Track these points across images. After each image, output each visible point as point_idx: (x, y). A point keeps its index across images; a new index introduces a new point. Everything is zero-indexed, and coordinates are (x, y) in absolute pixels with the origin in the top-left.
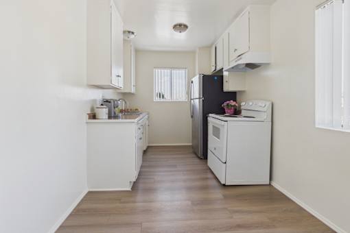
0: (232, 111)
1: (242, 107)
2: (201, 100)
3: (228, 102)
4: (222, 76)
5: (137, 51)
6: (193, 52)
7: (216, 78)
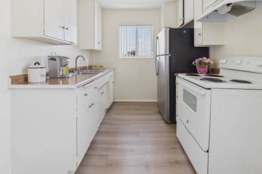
0: (206, 69)
1: (220, 66)
2: (168, 56)
3: (200, 59)
4: (193, 30)
5: (103, 10)
6: (158, 9)
7: (185, 32)
